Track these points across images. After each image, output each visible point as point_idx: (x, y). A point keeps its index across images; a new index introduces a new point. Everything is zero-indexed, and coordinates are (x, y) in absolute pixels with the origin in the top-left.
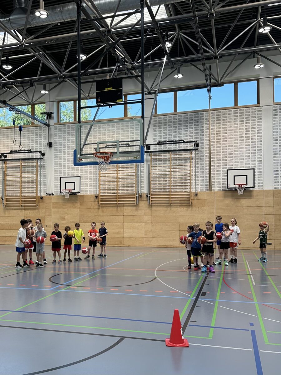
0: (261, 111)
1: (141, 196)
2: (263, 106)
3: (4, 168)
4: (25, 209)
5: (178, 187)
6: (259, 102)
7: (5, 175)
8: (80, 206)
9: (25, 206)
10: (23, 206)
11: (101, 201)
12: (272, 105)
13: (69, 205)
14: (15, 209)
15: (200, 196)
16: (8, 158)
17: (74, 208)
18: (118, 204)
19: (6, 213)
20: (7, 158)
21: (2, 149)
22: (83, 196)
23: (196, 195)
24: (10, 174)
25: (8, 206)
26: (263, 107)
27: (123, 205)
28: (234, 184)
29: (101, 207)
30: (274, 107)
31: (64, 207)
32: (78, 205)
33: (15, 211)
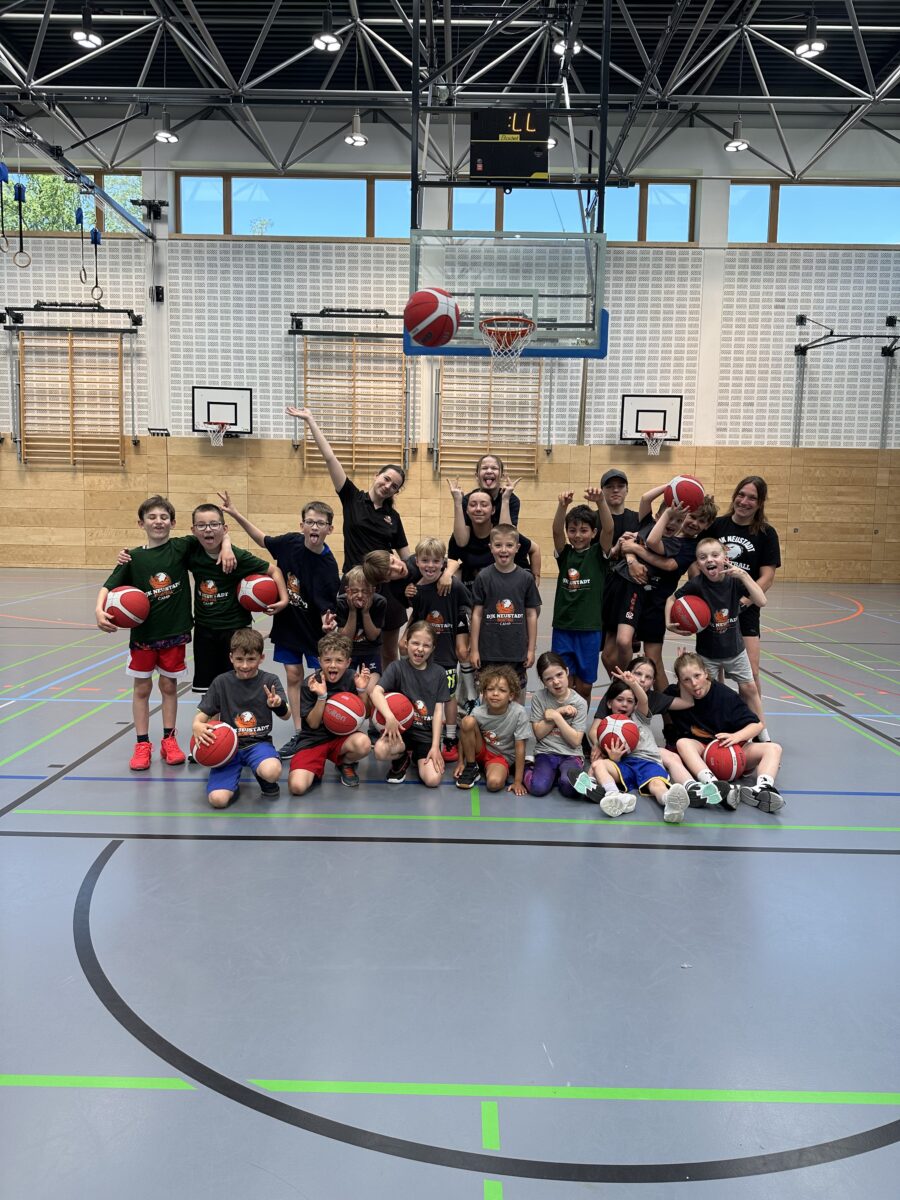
0: (700, 260)
1: (415, 451)
2: (704, 248)
3: (15, 353)
4: (85, 471)
5: (504, 432)
6: (692, 237)
7: (20, 370)
8: (250, 469)
9: (84, 463)
10: (80, 463)
11: (309, 458)
12: (724, 249)
13: (218, 464)
14: (55, 470)
15: (556, 457)
16: (24, 324)
17: (232, 474)
18: (357, 466)
19: (28, 479)
20: (22, 323)
21: (6, 297)
22: (257, 442)
23: (549, 452)
24: (34, 370)
25: (32, 462)
26: (707, 251)
27: (367, 470)
28: (637, 431)
29: (310, 473)
30: (728, 254)
31: (204, 469)
32: (244, 464)
33: (57, 476)
